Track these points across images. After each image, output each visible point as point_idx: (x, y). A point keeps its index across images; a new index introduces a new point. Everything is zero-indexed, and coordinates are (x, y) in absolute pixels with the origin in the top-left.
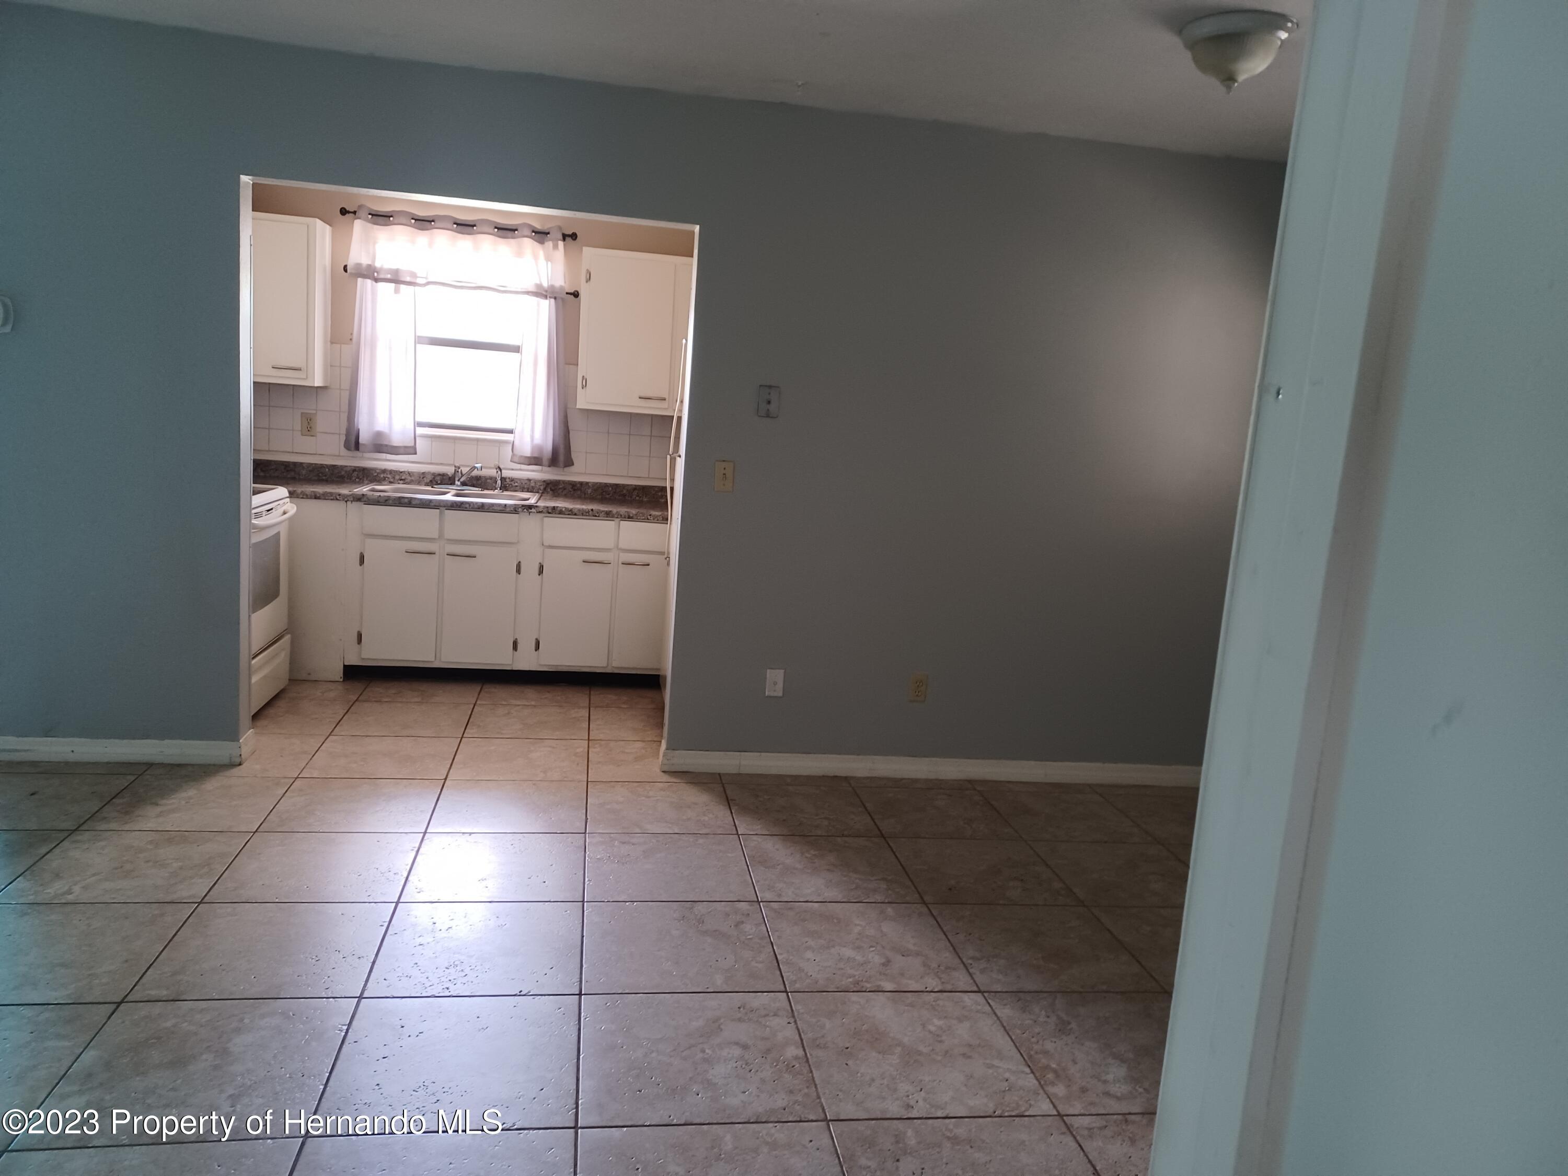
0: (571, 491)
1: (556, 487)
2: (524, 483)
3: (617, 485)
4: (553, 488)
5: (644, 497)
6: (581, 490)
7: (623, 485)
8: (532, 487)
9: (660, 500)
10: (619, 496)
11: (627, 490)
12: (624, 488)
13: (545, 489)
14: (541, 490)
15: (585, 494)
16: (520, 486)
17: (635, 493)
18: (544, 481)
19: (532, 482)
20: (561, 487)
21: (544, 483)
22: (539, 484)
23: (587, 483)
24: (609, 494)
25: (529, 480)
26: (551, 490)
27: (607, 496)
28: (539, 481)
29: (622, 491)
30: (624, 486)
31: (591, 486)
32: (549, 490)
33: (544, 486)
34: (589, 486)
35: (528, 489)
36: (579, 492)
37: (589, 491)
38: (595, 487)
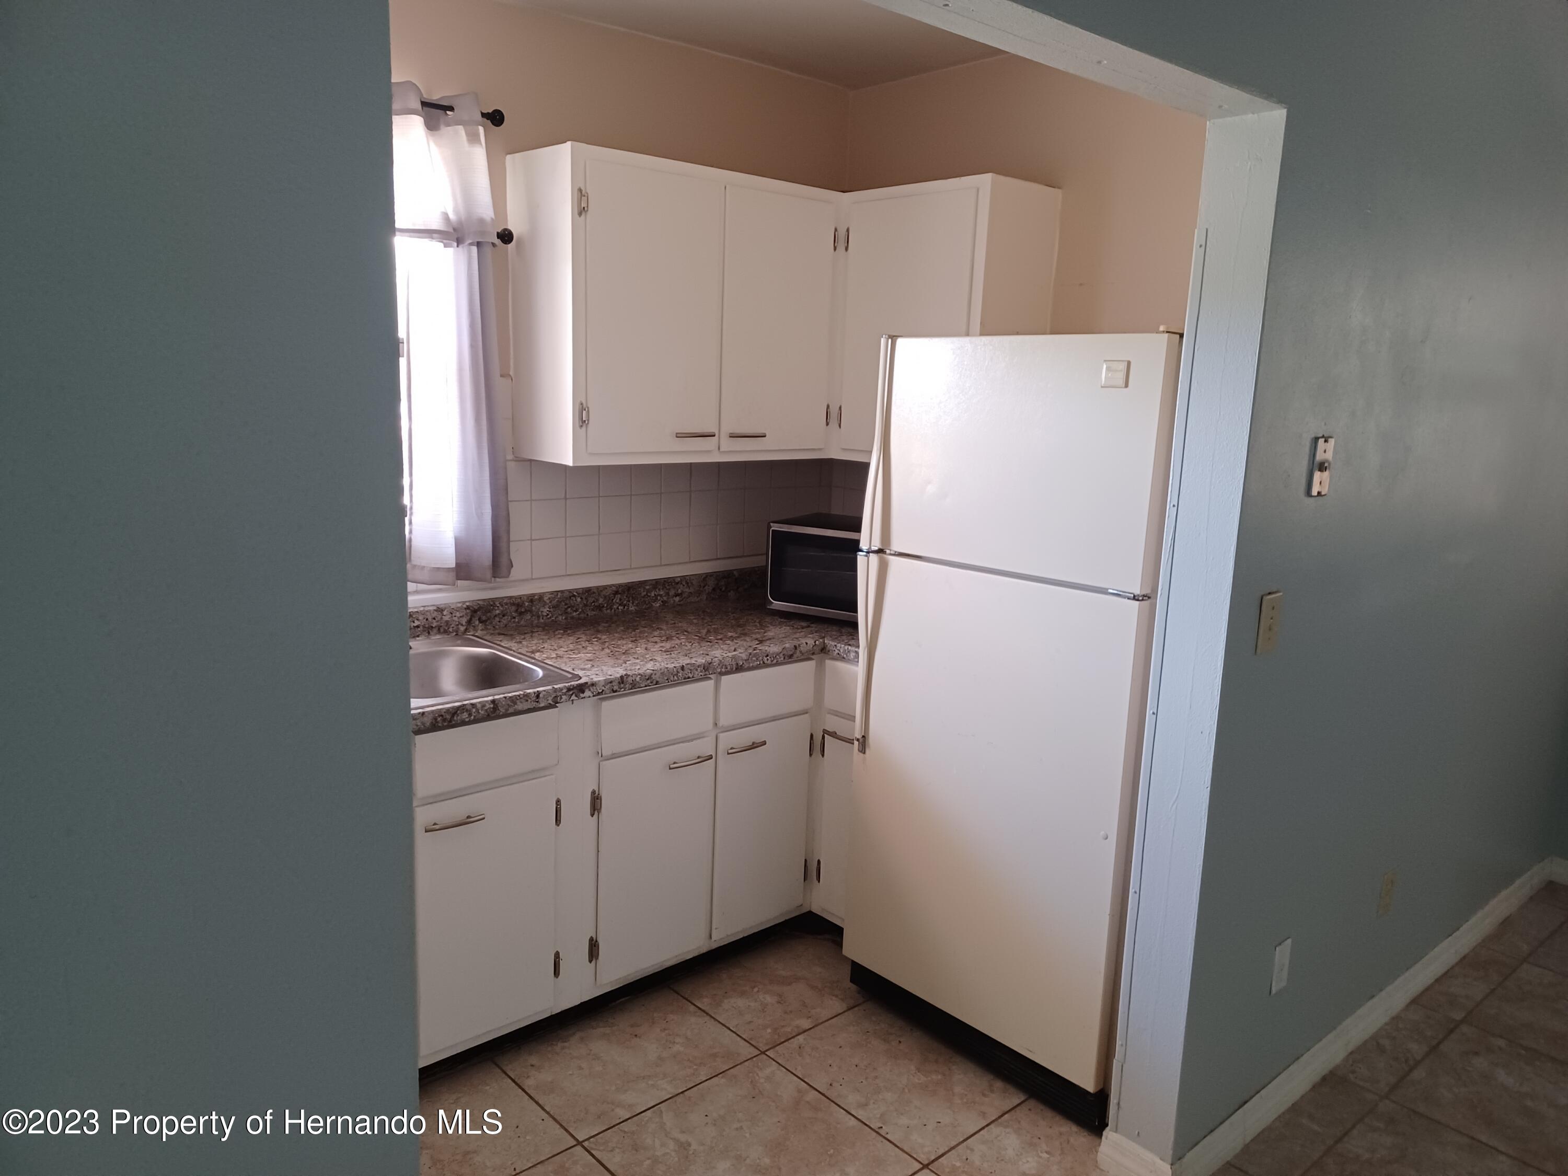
0: (514, 618)
1: (489, 614)
2: (430, 619)
3: (588, 591)
4: (484, 618)
5: (631, 605)
6: (531, 611)
7: (598, 588)
8: (447, 622)
9: (654, 604)
10: (593, 610)
11: (605, 597)
12: (599, 595)
13: (469, 622)
14: (462, 625)
15: (539, 617)
16: (424, 627)
17: (617, 599)
18: (468, 608)
19: (445, 613)
20: (498, 612)
21: (468, 611)
22: (458, 614)
23: (541, 596)
24: (576, 611)
25: (440, 610)
26: (481, 621)
27: (575, 614)
28: (458, 610)
29: (598, 600)
30: (600, 590)
31: (548, 602)
32: (477, 622)
33: (469, 618)
34: (544, 601)
35: (439, 628)
36: (528, 616)
37: (545, 610)
38: (554, 602)
